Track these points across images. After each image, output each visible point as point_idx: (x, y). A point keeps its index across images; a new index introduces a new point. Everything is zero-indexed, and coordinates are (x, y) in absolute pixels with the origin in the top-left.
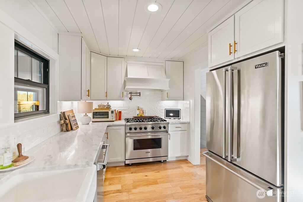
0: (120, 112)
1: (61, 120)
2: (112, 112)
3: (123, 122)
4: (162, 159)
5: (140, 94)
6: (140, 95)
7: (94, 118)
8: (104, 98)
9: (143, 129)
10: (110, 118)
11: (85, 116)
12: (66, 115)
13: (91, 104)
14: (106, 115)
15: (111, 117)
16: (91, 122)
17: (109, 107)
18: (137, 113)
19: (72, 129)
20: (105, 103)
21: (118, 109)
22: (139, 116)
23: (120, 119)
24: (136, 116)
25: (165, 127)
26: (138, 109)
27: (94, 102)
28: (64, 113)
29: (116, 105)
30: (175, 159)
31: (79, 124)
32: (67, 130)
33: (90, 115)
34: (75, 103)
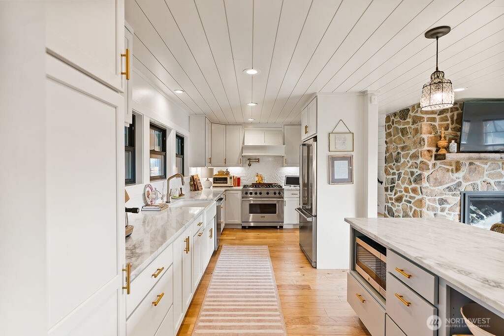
0: (239, 179)
1: (191, 181)
2: (231, 178)
3: (241, 188)
4: (278, 225)
5: (259, 160)
6: (258, 162)
7: (214, 183)
8: (224, 164)
9: (258, 194)
10: (229, 184)
11: (207, 180)
12: (195, 177)
13: (212, 170)
14: (225, 180)
15: (230, 182)
16: (212, 187)
17: (228, 173)
18: (256, 180)
19: (198, 190)
20: (224, 169)
21: (237, 175)
22: (258, 182)
23: (239, 185)
24: (255, 182)
25: (279, 193)
26: (257, 176)
27: (215, 168)
28: (193, 176)
29: (235, 171)
30: (292, 227)
31: (203, 187)
32: (195, 190)
33: (211, 180)
34: (199, 169)
